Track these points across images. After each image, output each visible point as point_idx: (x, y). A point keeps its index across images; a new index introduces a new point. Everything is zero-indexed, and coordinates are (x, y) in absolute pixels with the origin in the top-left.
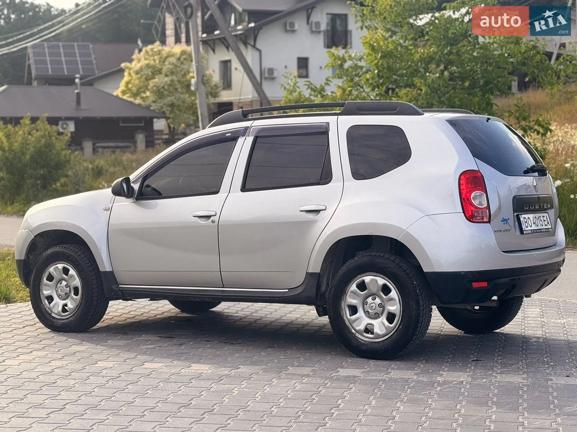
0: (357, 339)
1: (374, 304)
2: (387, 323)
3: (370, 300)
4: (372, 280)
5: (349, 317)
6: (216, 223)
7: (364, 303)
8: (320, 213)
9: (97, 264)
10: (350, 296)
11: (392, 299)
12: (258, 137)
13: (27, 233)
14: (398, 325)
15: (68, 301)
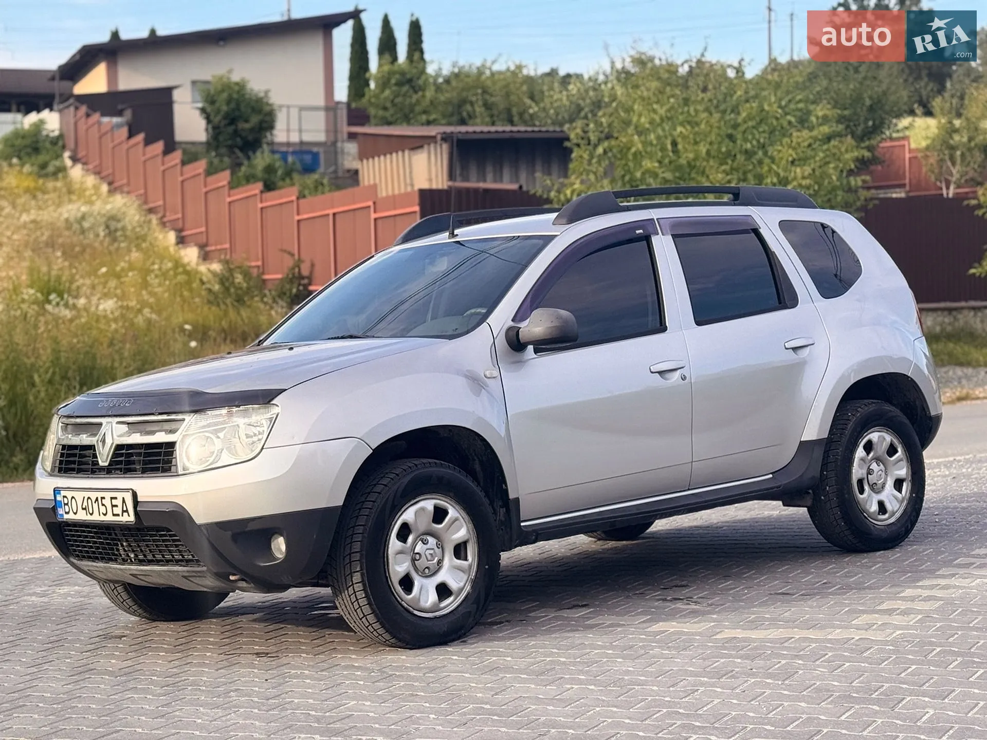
1: (881, 472)
2: (896, 494)
3: (875, 467)
4: (878, 437)
6: (688, 379)
7: (869, 472)
8: (807, 350)
9: (506, 485)
10: (860, 466)
11: (901, 460)
12: (674, 237)
13: (353, 445)
14: (908, 495)
15: (444, 576)
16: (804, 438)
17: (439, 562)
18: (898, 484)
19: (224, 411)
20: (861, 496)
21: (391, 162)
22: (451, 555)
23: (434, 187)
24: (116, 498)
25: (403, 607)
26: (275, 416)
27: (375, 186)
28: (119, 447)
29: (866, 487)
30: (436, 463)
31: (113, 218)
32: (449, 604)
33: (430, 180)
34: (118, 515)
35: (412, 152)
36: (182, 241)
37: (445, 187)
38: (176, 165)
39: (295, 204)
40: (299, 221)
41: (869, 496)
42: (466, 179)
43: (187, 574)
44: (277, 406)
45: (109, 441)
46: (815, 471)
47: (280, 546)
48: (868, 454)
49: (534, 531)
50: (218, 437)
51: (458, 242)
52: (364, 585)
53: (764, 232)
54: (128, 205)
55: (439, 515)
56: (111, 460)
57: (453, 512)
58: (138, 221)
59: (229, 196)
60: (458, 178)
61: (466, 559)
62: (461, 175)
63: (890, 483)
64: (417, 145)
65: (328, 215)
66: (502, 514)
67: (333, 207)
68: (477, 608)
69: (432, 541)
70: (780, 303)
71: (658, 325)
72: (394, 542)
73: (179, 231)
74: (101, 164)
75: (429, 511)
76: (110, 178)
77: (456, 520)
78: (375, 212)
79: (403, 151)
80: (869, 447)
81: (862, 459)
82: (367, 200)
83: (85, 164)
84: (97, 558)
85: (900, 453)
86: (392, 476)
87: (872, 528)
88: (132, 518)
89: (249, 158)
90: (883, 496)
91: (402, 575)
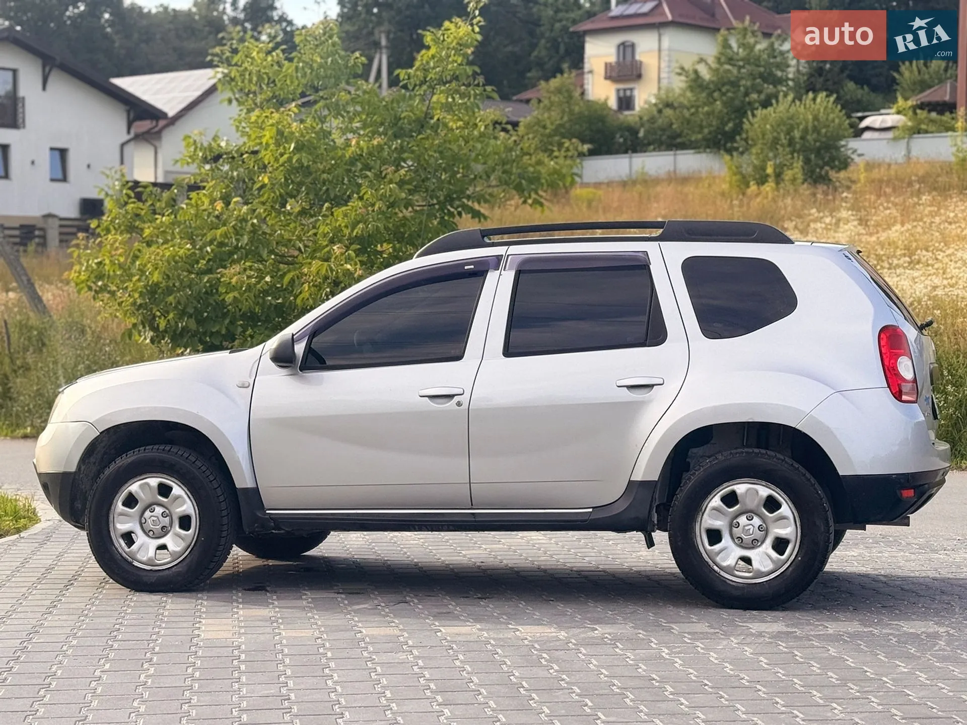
0: (724, 581)
1: (751, 526)
2: (774, 555)
3: (743, 520)
4: (748, 490)
5: (709, 547)
6: (465, 406)
7: (733, 525)
8: (651, 390)
9: (232, 476)
10: (714, 516)
11: (787, 518)
12: (519, 273)
13: (85, 427)
14: (793, 557)
15: (167, 540)
16: (633, 478)
17: (163, 528)
18: (780, 545)
22: (176, 525)
29: (725, 540)
32: (167, 563)
41: (724, 549)
48: (730, 507)
53: (656, 269)
55: (164, 490)
57: (177, 489)
61: (189, 531)
63: (769, 542)
69: (159, 510)
72: (120, 507)
77: (180, 496)
80: (731, 499)
81: (719, 511)
85: (786, 509)
90: (751, 553)
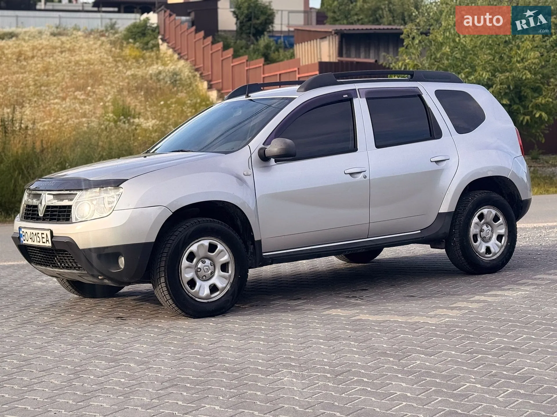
1: (489, 231)
2: (498, 243)
3: (485, 228)
4: (488, 212)
6: (368, 178)
7: (481, 231)
8: (445, 162)
9: (253, 233)
10: (475, 227)
11: (502, 224)
12: (368, 99)
13: (162, 210)
14: (505, 244)
15: (214, 280)
16: (441, 211)
17: (211, 273)
18: (500, 238)
19: (98, 190)
20: (475, 244)
21: (311, 45)
22: (219, 269)
23: (332, 61)
24: (43, 234)
25: (189, 296)
26: (121, 193)
27: (299, 59)
28: (48, 207)
29: (479, 239)
30: (211, 220)
31: (175, 74)
32: (217, 296)
33: (330, 56)
34: (44, 243)
35: (321, 40)
36: (210, 87)
37: (337, 61)
38: (208, 45)
39: (262, 68)
40: (264, 78)
41: (480, 243)
42: (349, 56)
43: (80, 275)
44: (122, 188)
45: (43, 203)
46: (447, 229)
47: (122, 261)
48: (481, 221)
49: (270, 258)
50: (93, 204)
51: (251, 100)
52: (166, 284)
53: (424, 96)
54: (185, 66)
55: (212, 248)
56: (44, 214)
57: (220, 247)
58: (188, 76)
59: (232, 63)
60: (344, 55)
61: (228, 272)
62: (346, 53)
63: (495, 237)
64: (324, 36)
65: (277, 75)
66: (252, 248)
67: (279, 71)
68: (233, 299)
69: (208, 262)
70: (431, 136)
71: (354, 148)
72: (185, 262)
73: (209, 81)
74: (175, 43)
75: (206, 246)
76: (179, 51)
77: (222, 251)
78: (299, 74)
79: (317, 39)
80: (481, 217)
81: (476, 223)
82: (295, 67)
83: (168, 43)
84: (42, 264)
85: (501, 220)
86: (184, 227)
87: (481, 262)
88: (50, 245)
89: (257, 40)
90: (489, 244)
91: (189, 279)
